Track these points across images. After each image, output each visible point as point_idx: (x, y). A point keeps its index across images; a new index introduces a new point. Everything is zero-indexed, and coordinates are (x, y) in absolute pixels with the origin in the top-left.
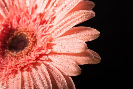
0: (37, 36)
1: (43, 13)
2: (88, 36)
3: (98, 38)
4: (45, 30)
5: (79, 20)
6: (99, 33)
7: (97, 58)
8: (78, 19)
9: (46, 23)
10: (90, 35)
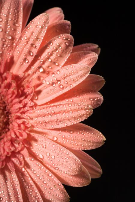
0: (11, 114)
1: (22, 78)
2: (88, 142)
3: (102, 146)
4: (22, 110)
5: (75, 119)
6: (105, 139)
7: (97, 172)
8: (75, 117)
9: (26, 97)
10: (90, 141)
